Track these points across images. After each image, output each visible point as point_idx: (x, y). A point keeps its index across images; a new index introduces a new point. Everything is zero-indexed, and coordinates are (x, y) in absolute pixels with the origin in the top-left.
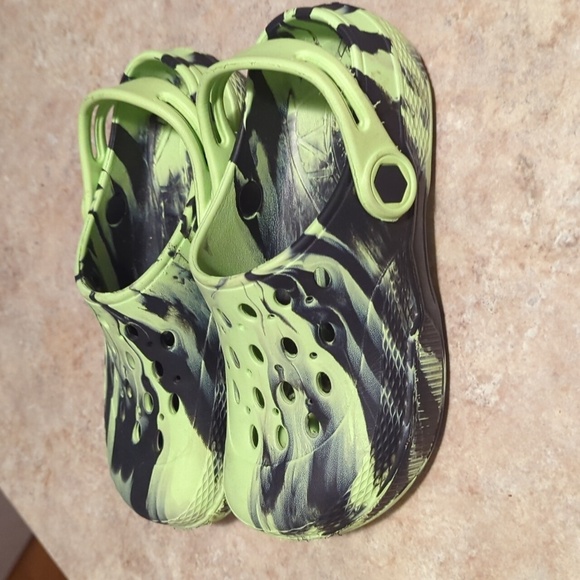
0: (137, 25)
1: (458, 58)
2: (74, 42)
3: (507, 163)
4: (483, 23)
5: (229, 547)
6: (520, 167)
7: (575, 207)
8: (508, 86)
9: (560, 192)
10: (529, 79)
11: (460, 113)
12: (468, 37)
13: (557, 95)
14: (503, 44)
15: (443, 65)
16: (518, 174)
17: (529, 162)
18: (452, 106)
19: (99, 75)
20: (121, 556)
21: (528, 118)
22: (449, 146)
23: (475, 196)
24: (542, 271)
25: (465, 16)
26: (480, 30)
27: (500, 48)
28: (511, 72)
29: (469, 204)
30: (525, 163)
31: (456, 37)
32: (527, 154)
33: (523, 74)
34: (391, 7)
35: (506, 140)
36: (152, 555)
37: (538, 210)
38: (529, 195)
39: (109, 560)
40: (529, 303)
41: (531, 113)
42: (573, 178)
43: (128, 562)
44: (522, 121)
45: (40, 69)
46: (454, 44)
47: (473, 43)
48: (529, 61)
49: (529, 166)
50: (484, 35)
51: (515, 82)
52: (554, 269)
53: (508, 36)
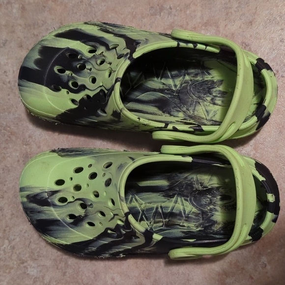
1: (202, 7)
8: (230, 14)
10: (240, 9)
11: (208, 30)
13: (255, 13)
15: (195, 11)
17: (247, 44)
18: (203, 28)
21: (243, 26)
28: (230, 8)
30: (245, 45)
33: (236, 8)
35: (234, 37)
41: (244, 23)
48: (238, 2)
51: (233, 12)
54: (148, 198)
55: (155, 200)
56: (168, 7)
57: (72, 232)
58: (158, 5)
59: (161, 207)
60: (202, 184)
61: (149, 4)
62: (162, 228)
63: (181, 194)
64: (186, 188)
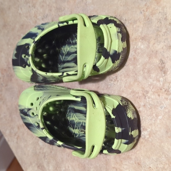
0: (48, 3)
1: (143, 25)
2: (29, 7)
3: (156, 61)
4: (152, 14)
5: (67, 168)
6: (161, 63)
8: (158, 36)
10: (166, 34)
11: (143, 43)
12: (147, 18)
14: (158, 22)
15: (138, 27)
16: (160, 65)
17: (163, 62)
18: (141, 40)
19: (36, 18)
20: (37, 164)
21: (164, 47)
22: (139, 53)
23: (146, 71)
24: (165, 98)
25: (147, 11)
26: (151, 16)
27: (157, 23)
28: (160, 31)
29: (144, 73)
30: (162, 62)
31: (143, 18)
32: (163, 59)
33: (164, 33)
34: (124, 5)
35: (157, 54)
36: (45, 165)
37: (165, 78)
38: (163, 73)
39: (34, 165)
40: (160, 108)
41: (165, 46)
43: (39, 166)
44: (162, 48)
45: (20, 14)
46: (142, 20)
47: (148, 20)
48: (166, 28)
49: (163, 63)
50: (152, 18)
52: (169, 98)
53: (160, 19)
56: (125, 19)
58: (120, 16)
61: (115, 13)
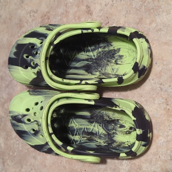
3: (84, 8)
7: (101, 15)
9: (97, 12)
16: (87, 10)
17: (89, 6)
22: (69, 6)
23: (77, 18)
29: (75, 20)
30: (88, 7)
32: (88, 5)
35: (83, 2)
37: (92, 18)
38: (90, 15)
42: (100, 8)
49: (89, 7)
54: (80, 122)
55: (83, 123)
57: (34, 139)
59: (86, 128)
60: (109, 117)
62: (86, 141)
63: (97, 122)
64: (100, 118)
